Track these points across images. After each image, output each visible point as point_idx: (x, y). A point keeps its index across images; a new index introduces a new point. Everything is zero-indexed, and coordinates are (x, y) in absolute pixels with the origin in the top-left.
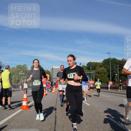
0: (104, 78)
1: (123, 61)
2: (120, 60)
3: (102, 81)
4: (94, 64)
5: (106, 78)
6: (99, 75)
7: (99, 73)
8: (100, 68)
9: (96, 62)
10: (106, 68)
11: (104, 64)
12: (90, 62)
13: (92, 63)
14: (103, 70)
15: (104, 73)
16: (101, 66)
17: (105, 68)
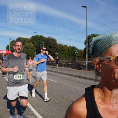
0: (31, 53)
1: (48, 38)
2: (46, 38)
3: (30, 55)
4: (23, 39)
5: (33, 52)
6: (27, 50)
7: (27, 48)
8: (28, 44)
9: (25, 38)
10: (34, 44)
11: (32, 40)
12: (20, 38)
13: (22, 38)
14: (31, 46)
15: (32, 48)
16: (29, 42)
17: (32, 44)
